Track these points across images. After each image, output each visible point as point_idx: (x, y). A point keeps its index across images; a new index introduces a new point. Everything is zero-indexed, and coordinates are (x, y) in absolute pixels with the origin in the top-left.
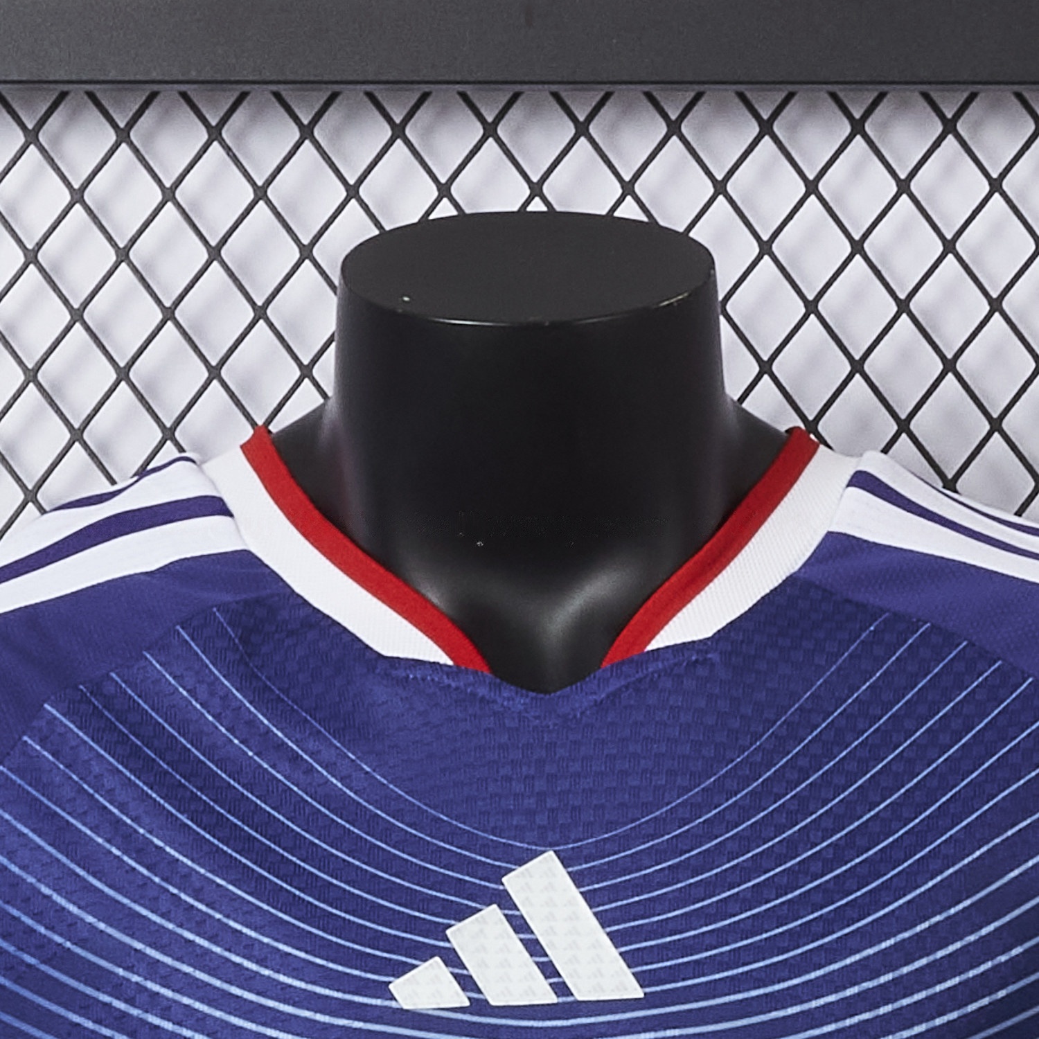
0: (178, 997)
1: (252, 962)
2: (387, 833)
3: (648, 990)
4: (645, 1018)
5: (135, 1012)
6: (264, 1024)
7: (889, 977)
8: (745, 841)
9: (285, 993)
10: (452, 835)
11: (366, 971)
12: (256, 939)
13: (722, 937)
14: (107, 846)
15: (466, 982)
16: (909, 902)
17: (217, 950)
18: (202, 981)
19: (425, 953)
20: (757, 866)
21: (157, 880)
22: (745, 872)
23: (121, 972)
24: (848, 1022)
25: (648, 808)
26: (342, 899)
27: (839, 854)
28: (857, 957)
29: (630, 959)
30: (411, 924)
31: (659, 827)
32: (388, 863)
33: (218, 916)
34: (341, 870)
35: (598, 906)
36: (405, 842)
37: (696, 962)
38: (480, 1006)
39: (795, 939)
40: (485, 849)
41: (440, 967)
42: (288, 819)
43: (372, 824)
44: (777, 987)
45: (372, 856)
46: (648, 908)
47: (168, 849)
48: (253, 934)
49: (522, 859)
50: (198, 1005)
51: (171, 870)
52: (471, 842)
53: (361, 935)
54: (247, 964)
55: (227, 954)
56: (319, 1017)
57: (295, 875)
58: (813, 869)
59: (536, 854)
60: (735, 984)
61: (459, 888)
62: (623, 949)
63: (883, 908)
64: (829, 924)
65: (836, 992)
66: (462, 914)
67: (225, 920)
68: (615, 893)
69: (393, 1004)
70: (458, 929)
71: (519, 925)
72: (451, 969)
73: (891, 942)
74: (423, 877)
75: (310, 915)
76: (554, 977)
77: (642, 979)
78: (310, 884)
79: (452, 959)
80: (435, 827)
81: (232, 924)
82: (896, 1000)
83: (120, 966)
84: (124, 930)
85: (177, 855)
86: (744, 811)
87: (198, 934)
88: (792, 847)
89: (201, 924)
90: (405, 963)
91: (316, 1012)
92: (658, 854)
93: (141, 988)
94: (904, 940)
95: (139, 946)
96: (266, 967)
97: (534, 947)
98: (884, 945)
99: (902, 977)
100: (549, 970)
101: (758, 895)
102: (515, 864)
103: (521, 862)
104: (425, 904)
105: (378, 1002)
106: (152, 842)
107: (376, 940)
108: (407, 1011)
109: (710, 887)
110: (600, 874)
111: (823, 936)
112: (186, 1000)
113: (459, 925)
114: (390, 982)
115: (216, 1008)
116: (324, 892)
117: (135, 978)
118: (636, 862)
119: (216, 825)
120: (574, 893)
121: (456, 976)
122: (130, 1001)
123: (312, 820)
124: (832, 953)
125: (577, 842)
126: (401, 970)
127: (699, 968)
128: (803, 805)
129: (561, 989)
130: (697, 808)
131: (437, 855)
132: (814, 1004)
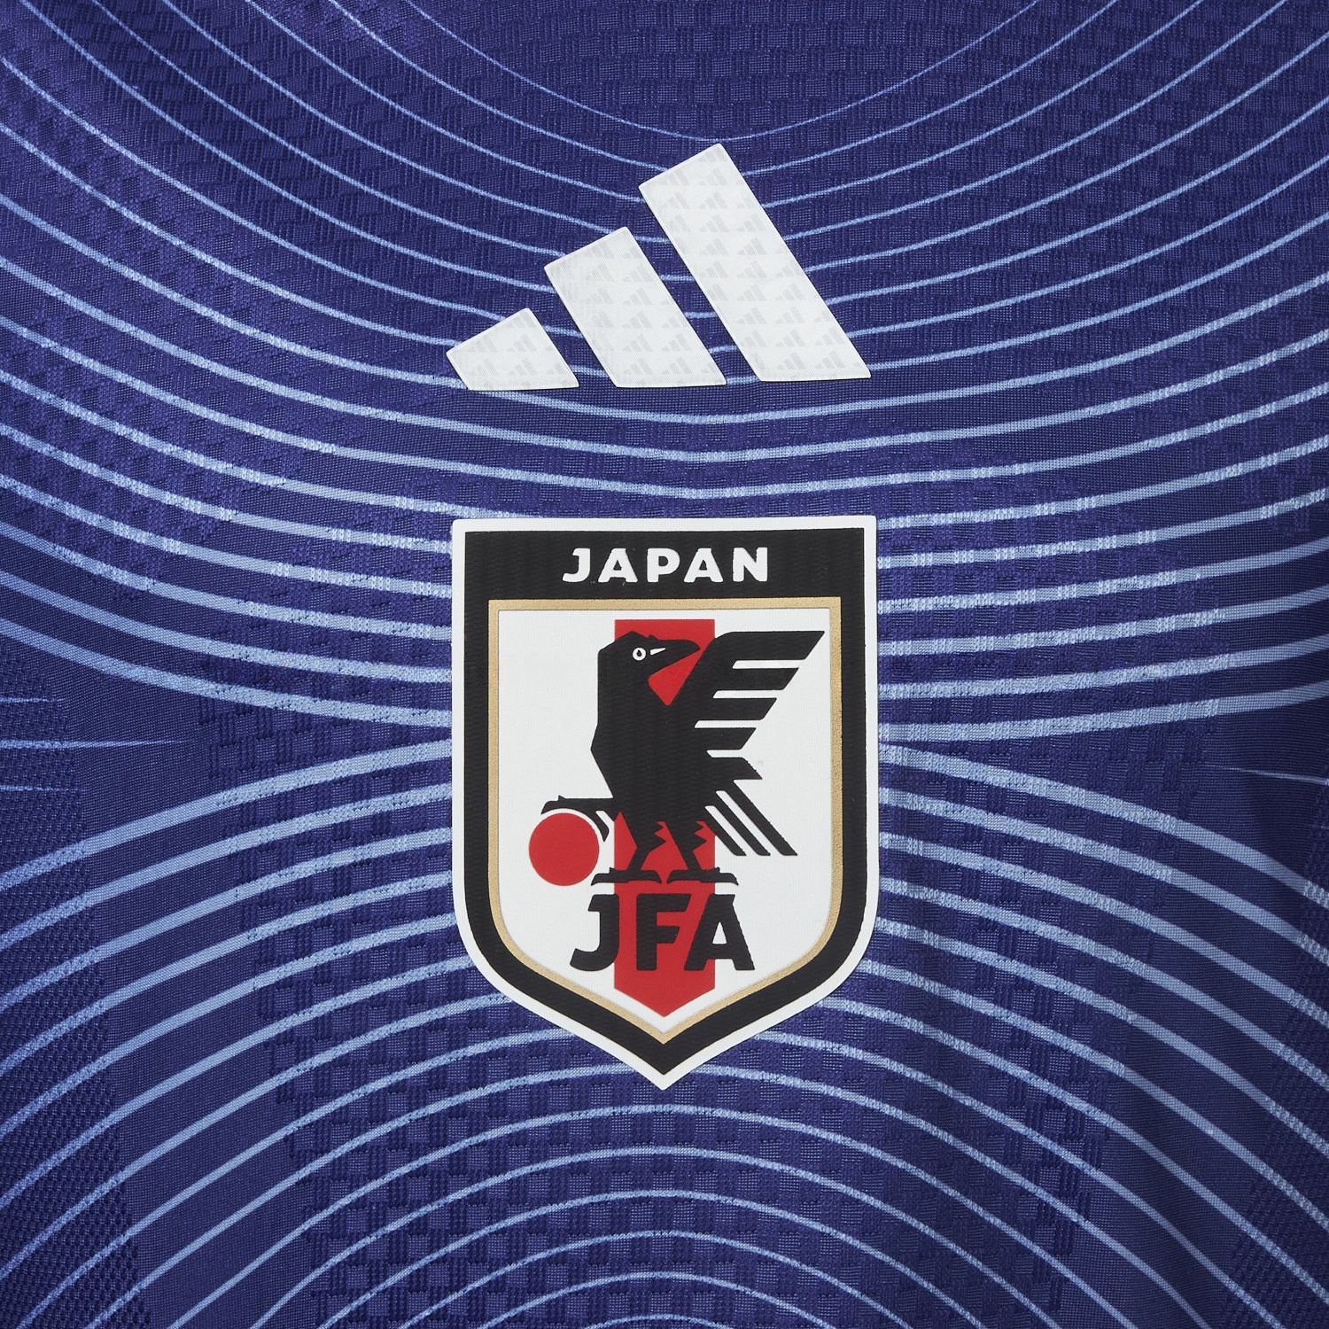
0: (108, 371)
1: (226, 314)
2: (453, 114)
3: (878, 366)
4: (873, 411)
5: (45, 397)
6: (241, 415)
7: (1272, 357)
8: (1035, 137)
9: (277, 366)
10: (556, 117)
11: (408, 330)
12: (233, 278)
13: (1001, 283)
14: (18, 139)
15: (575, 349)
16: (1300, 239)
17: (175, 296)
18: (147, 346)
19: (508, 302)
20: (1054, 174)
21: (88, 188)
22: (1036, 183)
23: (24, 332)
24: (1209, 428)
25: (878, 78)
26: (375, 217)
27: (1184, 162)
28: (1221, 323)
29: (848, 317)
30: (486, 255)
31: (897, 108)
32: (452, 160)
33: (177, 242)
34: (373, 170)
35: (796, 231)
36: (480, 127)
37: (956, 322)
38: (596, 387)
39: (1121, 289)
40: (611, 138)
41: (532, 325)
42: (297, 95)
43: (431, 101)
44: (1093, 367)
45: (429, 148)
46: (878, 235)
47: (105, 139)
48: (229, 269)
49: (673, 155)
50: (139, 385)
51: (111, 172)
52: (588, 128)
53: (403, 271)
54: (219, 318)
55: (188, 303)
56: (329, 403)
57: (301, 178)
58: (1144, 181)
59: (693, 149)
60: (1024, 360)
61: (566, 199)
62: (836, 300)
63: (1261, 246)
64: (1174, 269)
65: (1189, 378)
66: (572, 240)
67: (188, 249)
68: (823, 210)
69: (452, 383)
70: (564, 263)
71: (665, 259)
72: (548, 328)
73: (1274, 301)
74: (508, 181)
75: (324, 239)
76: (721, 344)
77: (867, 349)
78: (326, 191)
79: (552, 312)
80: (531, 105)
81: (198, 254)
82: (1282, 396)
83: (23, 324)
84: (34, 269)
85: (117, 147)
86: (1032, 89)
87: (146, 273)
88: (1110, 147)
89: (150, 257)
90: (474, 317)
91: (324, 395)
92: (896, 151)
93: (54, 359)
94: (1294, 300)
95: (53, 291)
96: (248, 323)
97: (688, 296)
98: (1264, 305)
99: (1290, 358)
100: (712, 332)
101: (1058, 219)
102: (660, 164)
103: (671, 160)
104: (509, 223)
105: (427, 379)
106: (83, 130)
107: (427, 280)
108: (475, 393)
109: (980, 205)
110: (800, 180)
111: (1165, 288)
112: (121, 377)
113: (565, 258)
114: (448, 348)
115: (166, 389)
116: (347, 204)
117: (47, 343)
118: (857, 164)
119: (185, 103)
120: (756, 211)
121: (557, 340)
122: (38, 380)
123: (334, 95)
124: (1179, 315)
125: (762, 130)
126: (467, 328)
127: (963, 333)
128: (1125, 85)
129: (733, 362)
130: (956, 82)
131: (531, 148)
132: (1154, 396)
